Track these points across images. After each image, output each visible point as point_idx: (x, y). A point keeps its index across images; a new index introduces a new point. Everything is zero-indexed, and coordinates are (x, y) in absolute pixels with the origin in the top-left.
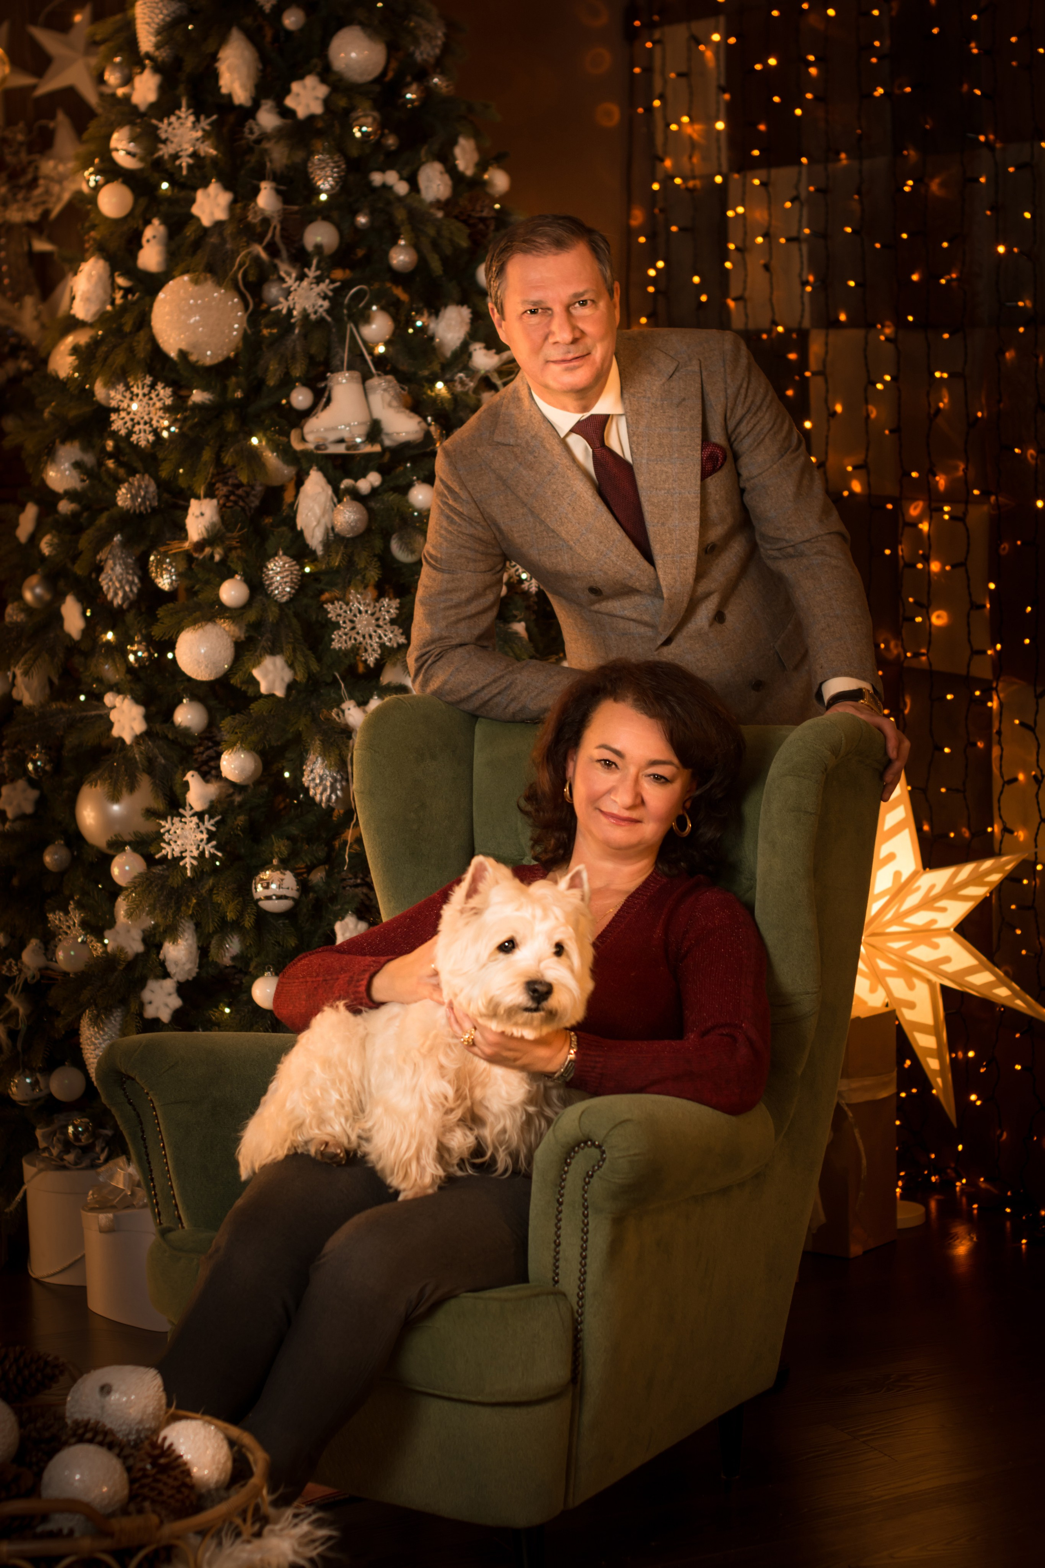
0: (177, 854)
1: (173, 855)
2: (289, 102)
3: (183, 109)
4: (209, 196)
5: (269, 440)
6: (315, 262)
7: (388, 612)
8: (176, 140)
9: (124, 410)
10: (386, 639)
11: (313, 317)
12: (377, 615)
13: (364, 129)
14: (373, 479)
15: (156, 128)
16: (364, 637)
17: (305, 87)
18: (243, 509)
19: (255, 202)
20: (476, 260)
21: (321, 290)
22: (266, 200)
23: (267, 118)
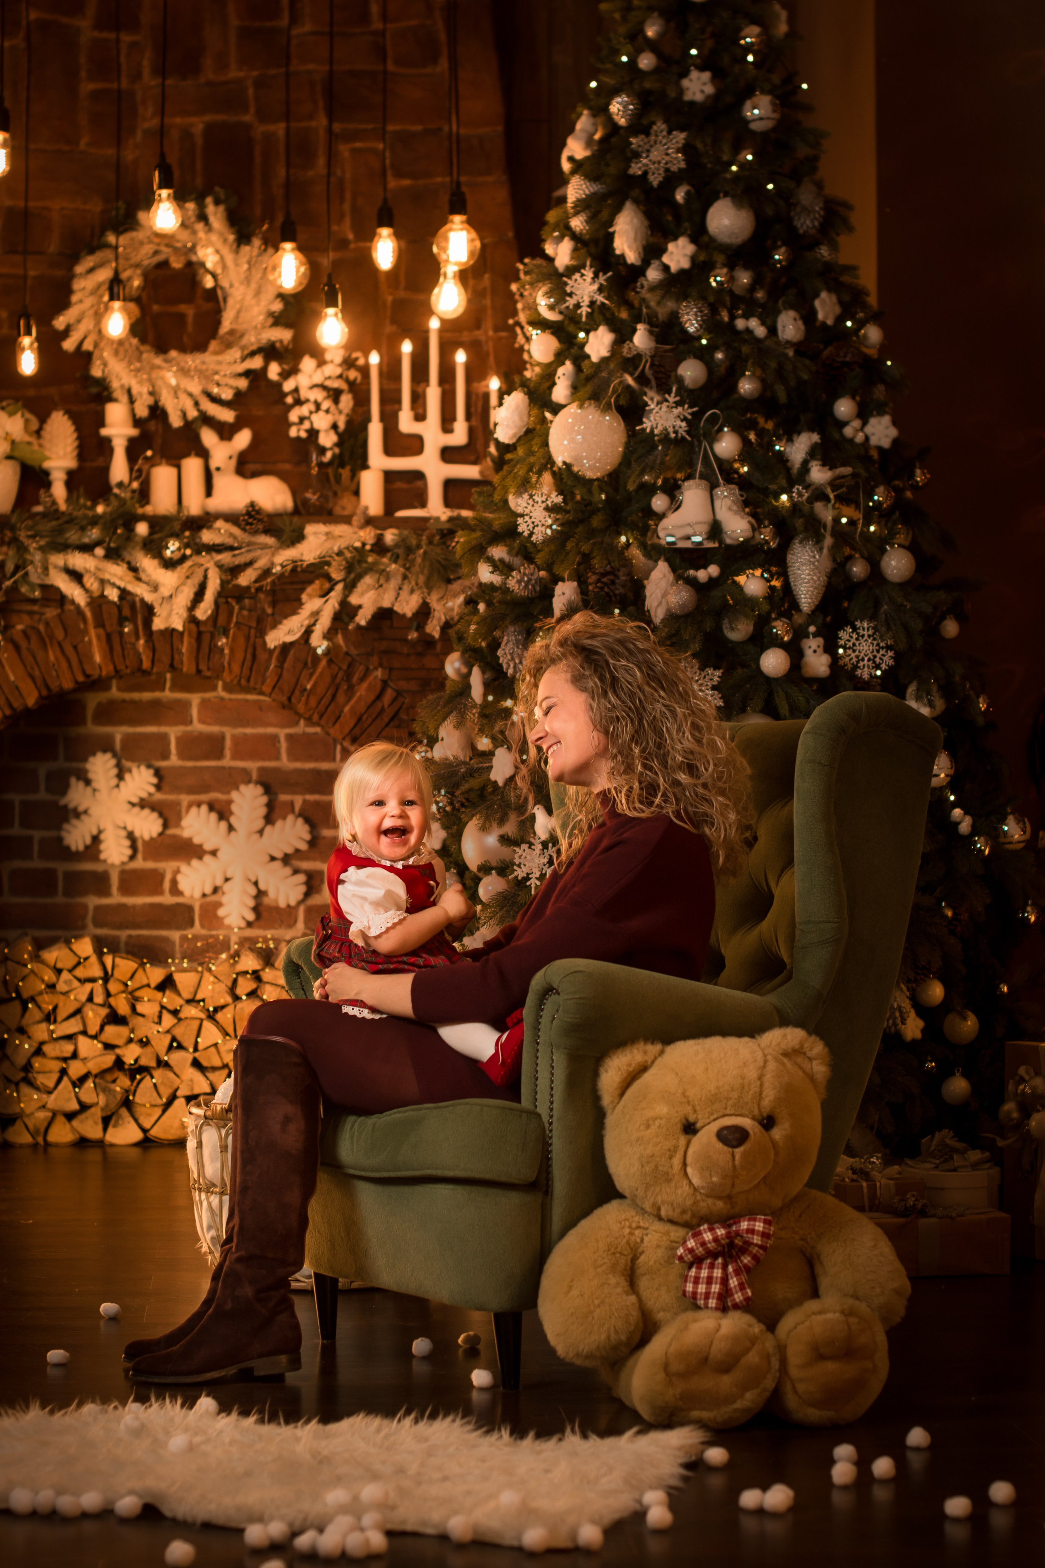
0: (525, 875)
1: (522, 875)
2: (665, 259)
3: (587, 268)
4: (597, 336)
5: (635, 539)
6: (674, 389)
8: (578, 292)
9: (527, 515)
11: (673, 436)
12: (700, 682)
13: (718, 279)
14: (713, 570)
15: (566, 284)
17: (677, 247)
18: (607, 594)
19: (631, 341)
20: (835, 396)
21: (680, 413)
22: (641, 339)
23: (653, 274)
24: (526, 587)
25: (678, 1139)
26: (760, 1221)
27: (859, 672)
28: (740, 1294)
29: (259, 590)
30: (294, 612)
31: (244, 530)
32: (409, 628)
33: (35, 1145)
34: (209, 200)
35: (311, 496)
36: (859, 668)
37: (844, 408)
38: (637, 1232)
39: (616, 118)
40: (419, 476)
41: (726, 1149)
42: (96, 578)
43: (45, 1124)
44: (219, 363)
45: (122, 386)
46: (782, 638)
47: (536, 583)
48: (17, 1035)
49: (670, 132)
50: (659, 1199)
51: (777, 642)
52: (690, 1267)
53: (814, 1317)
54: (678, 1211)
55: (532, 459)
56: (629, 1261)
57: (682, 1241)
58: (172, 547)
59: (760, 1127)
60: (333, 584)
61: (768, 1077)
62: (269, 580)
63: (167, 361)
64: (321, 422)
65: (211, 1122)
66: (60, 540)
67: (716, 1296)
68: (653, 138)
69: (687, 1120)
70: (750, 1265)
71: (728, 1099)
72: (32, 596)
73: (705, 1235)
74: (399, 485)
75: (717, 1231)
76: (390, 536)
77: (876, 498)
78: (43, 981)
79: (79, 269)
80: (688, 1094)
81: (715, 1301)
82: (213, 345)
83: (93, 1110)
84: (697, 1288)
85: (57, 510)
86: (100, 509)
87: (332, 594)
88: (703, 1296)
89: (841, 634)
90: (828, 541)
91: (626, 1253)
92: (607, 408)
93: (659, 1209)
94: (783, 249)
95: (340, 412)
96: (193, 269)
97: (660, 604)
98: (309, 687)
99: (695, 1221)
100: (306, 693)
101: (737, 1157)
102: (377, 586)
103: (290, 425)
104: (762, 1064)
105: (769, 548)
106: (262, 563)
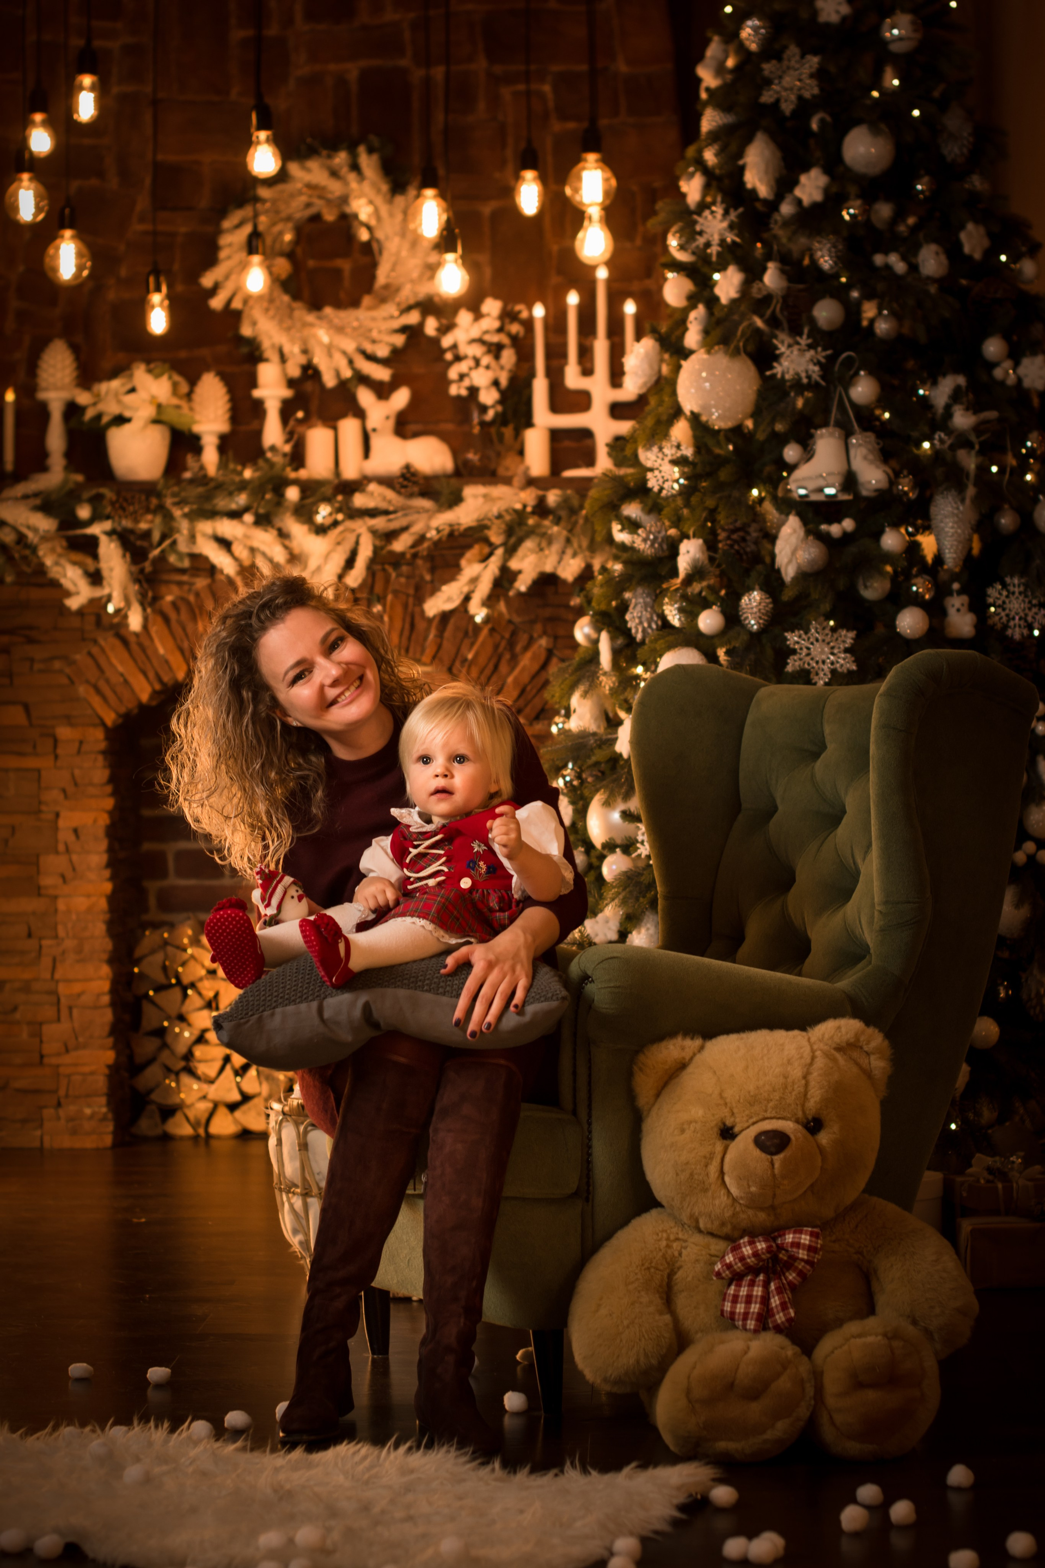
2: (798, 192)
3: (718, 205)
4: (726, 277)
5: (767, 492)
6: (806, 331)
7: (844, 642)
8: (708, 230)
9: (657, 469)
10: (838, 665)
11: (805, 381)
12: (832, 644)
13: (852, 211)
14: (848, 524)
15: (695, 222)
16: (817, 662)
17: (810, 178)
18: (738, 552)
19: (761, 280)
20: (984, 335)
21: (812, 356)
22: (771, 278)
23: (786, 209)
24: (652, 545)
25: (714, 1144)
26: (806, 1234)
27: (1009, 632)
28: (781, 1314)
29: (415, 556)
30: (452, 578)
31: (399, 493)
32: (570, 595)
33: (196, 1138)
34: (362, 150)
35: (472, 456)
36: (1010, 627)
37: (993, 348)
38: (675, 1245)
39: (747, 43)
40: (586, 434)
41: (764, 1156)
42: (245, 546)
43: (206, 1115)
44: (374, 319)
45: (273, 346)
46: (923, 597)
47: (663, 540)
48: (177, 1022)
49: (803, 56)
50: (696, 1211)
51: (916, 601)
52: (729, 1285)
53: (853, 1340)
54: (717, 1223)
55: (661, 409)
56: (665, 1276)
57: (721, 1255)
58: (323, 513)
59: (804, 1131)
60: (493, 547)
61: (815, 1076)
62: (426, 545)
63: (320, 318)
64: (481, 378)
65: (289, 1118)
66: (208, 507)
67: (755, 1316)
68: (785, 63)
69: (724, 1124)
70: (796, 1282)
71: (769, 1100)
72: (179, 565)
73: (744, 1249)
74: (567, 444)
75: (758, 1244)
76: (553, 497)
77: (1029, 444)
78: (203, 966)
79: (226, 224)
80: (725, 1095)
81: (753, 1322)
82: (367, 300)
83: (255, 1101)
84: (736, 1308)
85: (205, 476)
86: (248, 474)
87: (493, 559)
88: (741, 1317)
89: (990, 591)
90: (971, 491)
91: (661, 1268)
92: (735, 353)
93: (697, 1221)
94: (926, 179)
95: (502, 368)
96: (347, 220)
97: (790, 562)
98: (470, 656)
99: (736, 1234)
100: (467, 664)
101: (777, 1165)
102: (537, 549)
103: (449, 383)
104: (808, 1061)
105: (909, 499)
106: (417, 528)
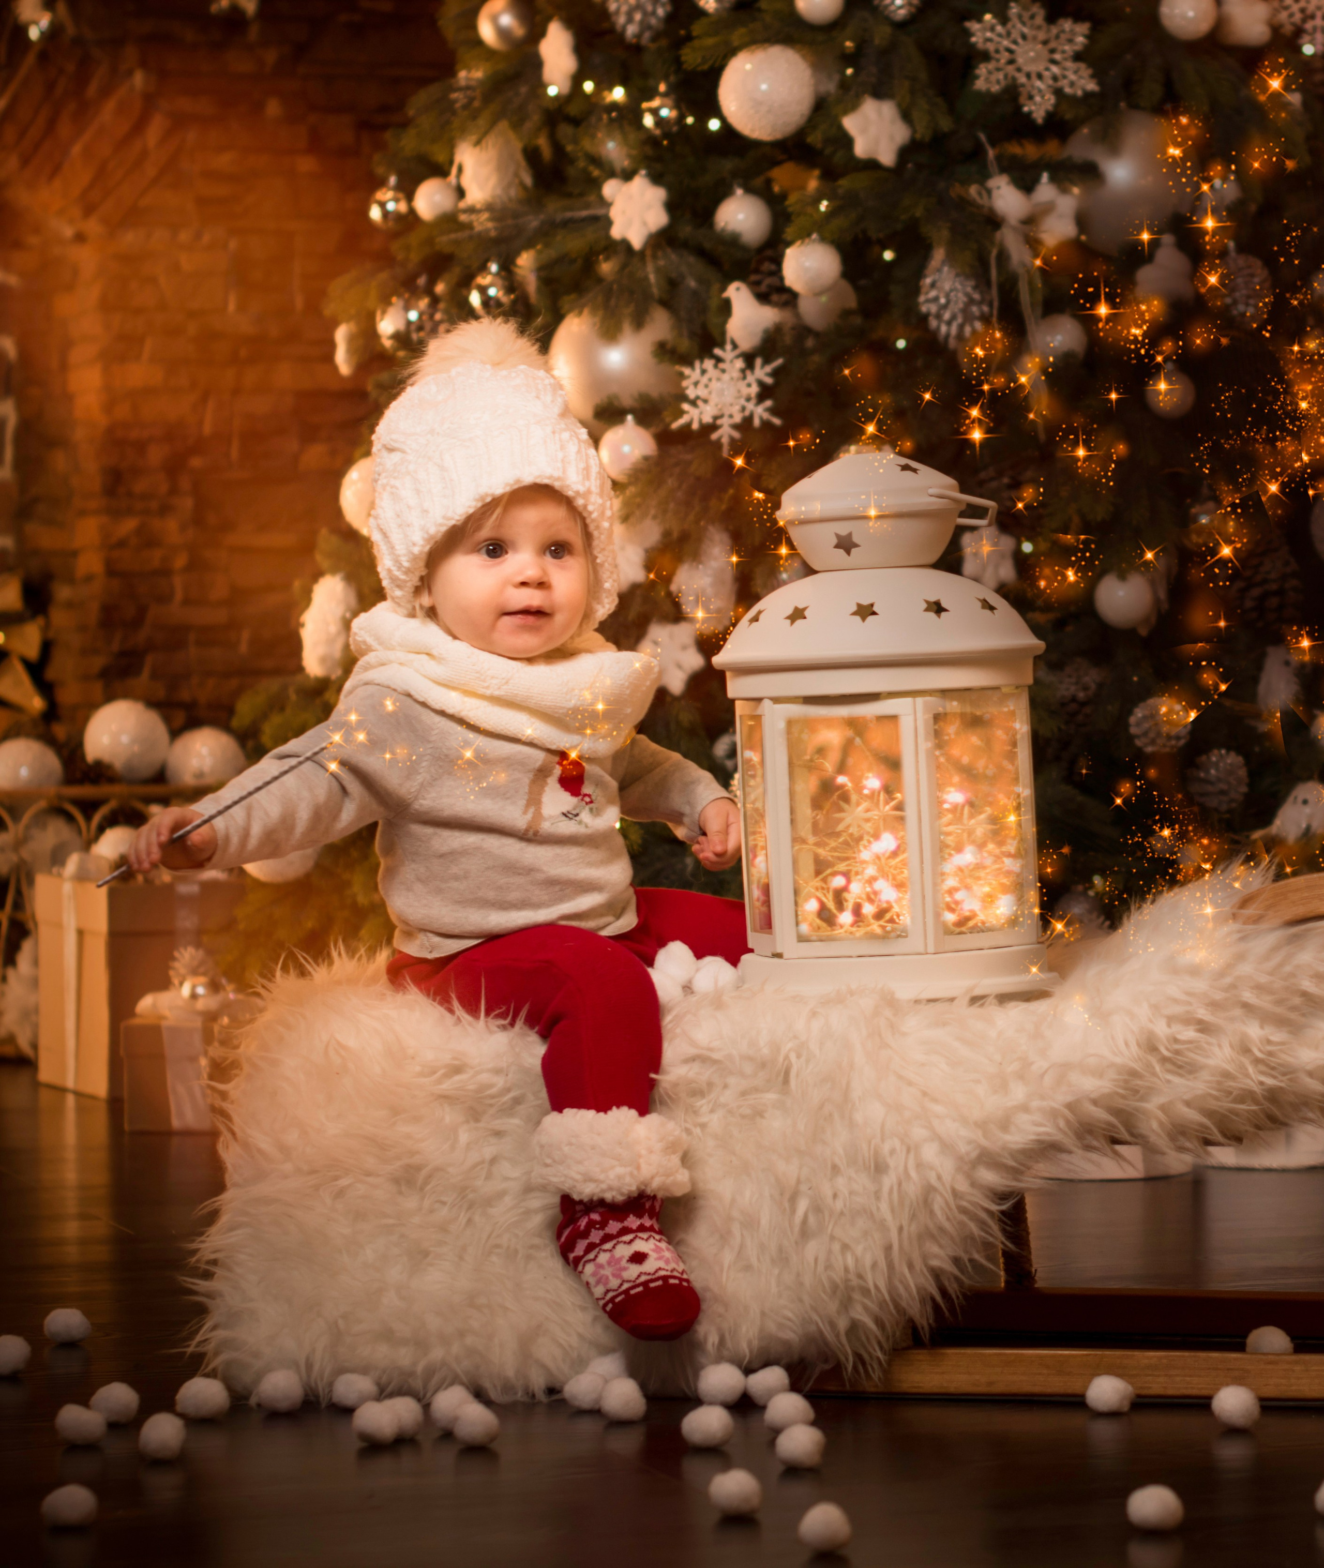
0: (707, 419)
1: (700, 421)
7: (1070, 41)
10: (1065, 83)
12: (1053, 45)
16: (1028, 76)
